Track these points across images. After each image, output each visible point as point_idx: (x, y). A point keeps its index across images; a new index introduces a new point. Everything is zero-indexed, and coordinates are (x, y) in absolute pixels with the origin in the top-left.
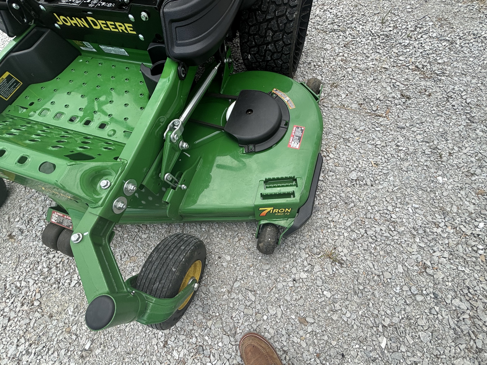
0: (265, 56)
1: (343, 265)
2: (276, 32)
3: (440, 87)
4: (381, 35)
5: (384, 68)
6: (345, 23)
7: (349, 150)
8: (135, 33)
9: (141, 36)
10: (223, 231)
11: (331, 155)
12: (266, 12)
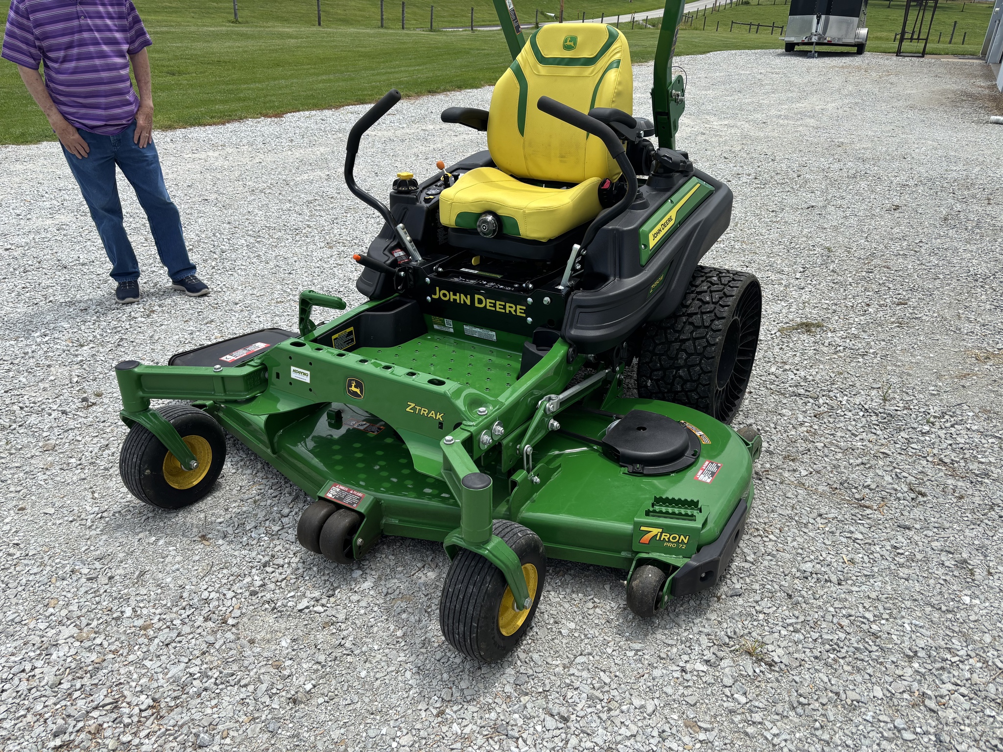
0: (672, 384)
1: (773, 668)
2: (692, 354)
3: (980, 491)
4: (880, 413)
5: (883, 453)
6: (819, 389)
7: (805, 537)
8: (524, 315)
9: (529, 319)
10: (568, 590)
11: (771, 537)
12: (680, 332)
